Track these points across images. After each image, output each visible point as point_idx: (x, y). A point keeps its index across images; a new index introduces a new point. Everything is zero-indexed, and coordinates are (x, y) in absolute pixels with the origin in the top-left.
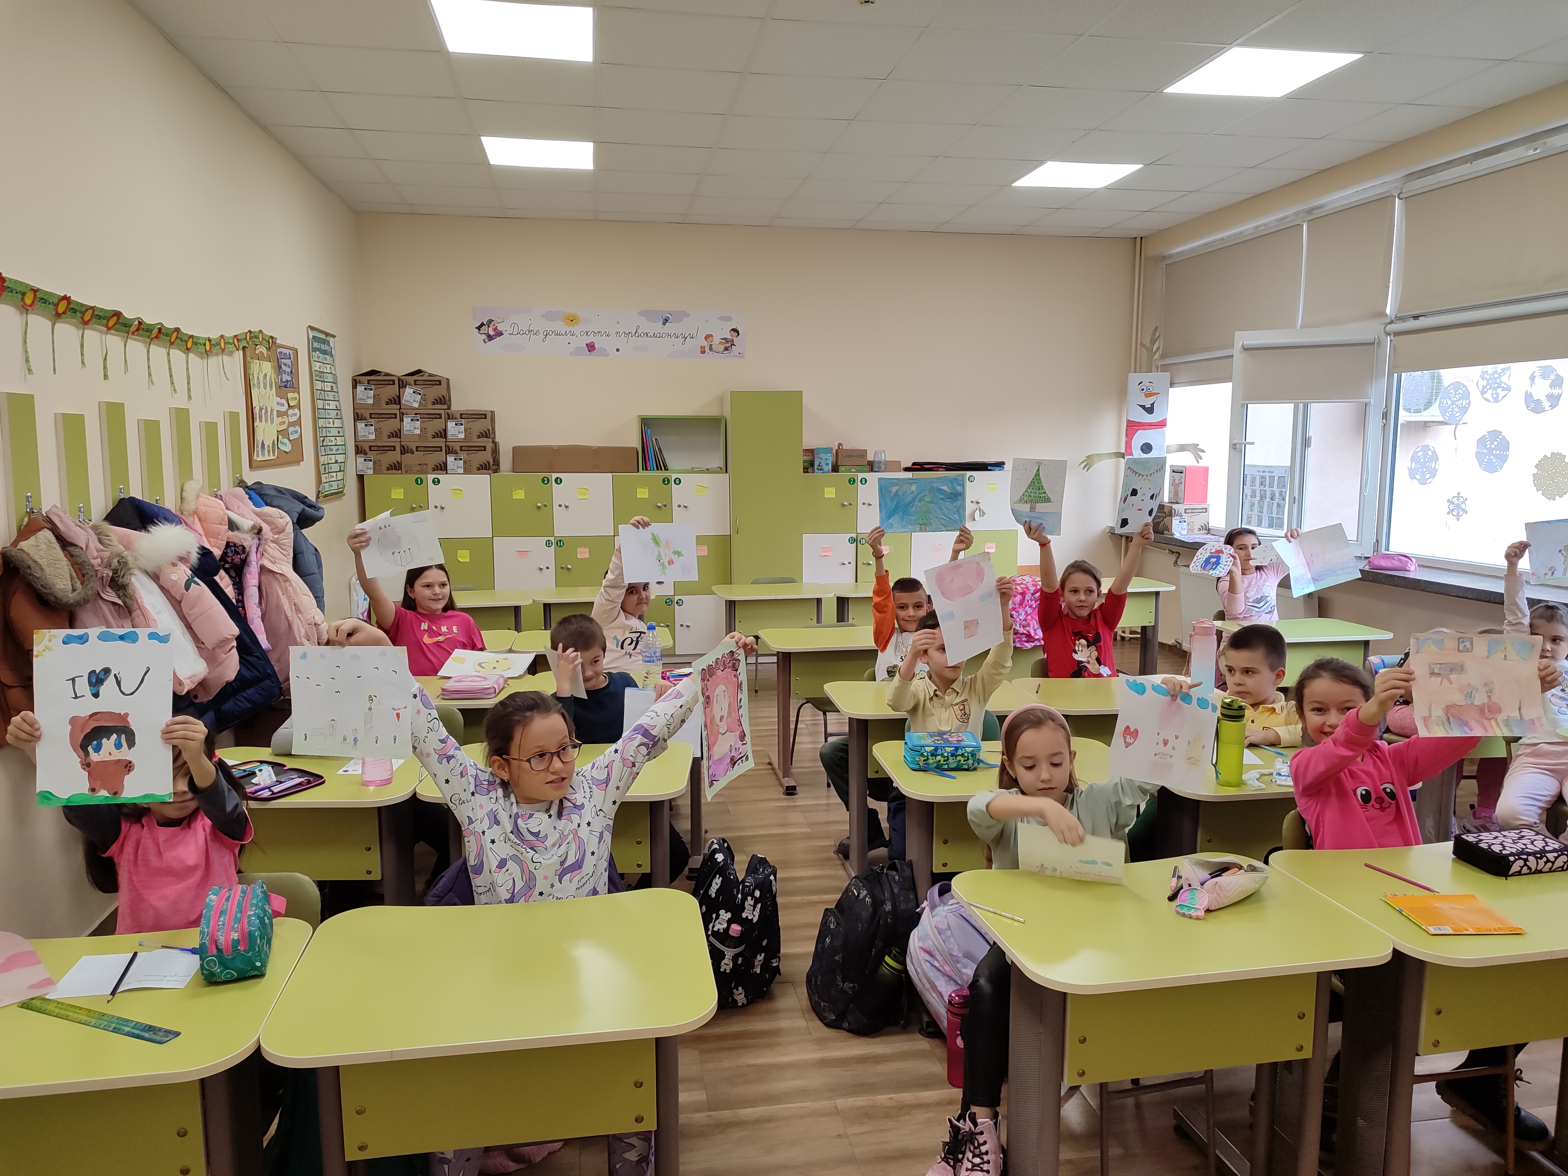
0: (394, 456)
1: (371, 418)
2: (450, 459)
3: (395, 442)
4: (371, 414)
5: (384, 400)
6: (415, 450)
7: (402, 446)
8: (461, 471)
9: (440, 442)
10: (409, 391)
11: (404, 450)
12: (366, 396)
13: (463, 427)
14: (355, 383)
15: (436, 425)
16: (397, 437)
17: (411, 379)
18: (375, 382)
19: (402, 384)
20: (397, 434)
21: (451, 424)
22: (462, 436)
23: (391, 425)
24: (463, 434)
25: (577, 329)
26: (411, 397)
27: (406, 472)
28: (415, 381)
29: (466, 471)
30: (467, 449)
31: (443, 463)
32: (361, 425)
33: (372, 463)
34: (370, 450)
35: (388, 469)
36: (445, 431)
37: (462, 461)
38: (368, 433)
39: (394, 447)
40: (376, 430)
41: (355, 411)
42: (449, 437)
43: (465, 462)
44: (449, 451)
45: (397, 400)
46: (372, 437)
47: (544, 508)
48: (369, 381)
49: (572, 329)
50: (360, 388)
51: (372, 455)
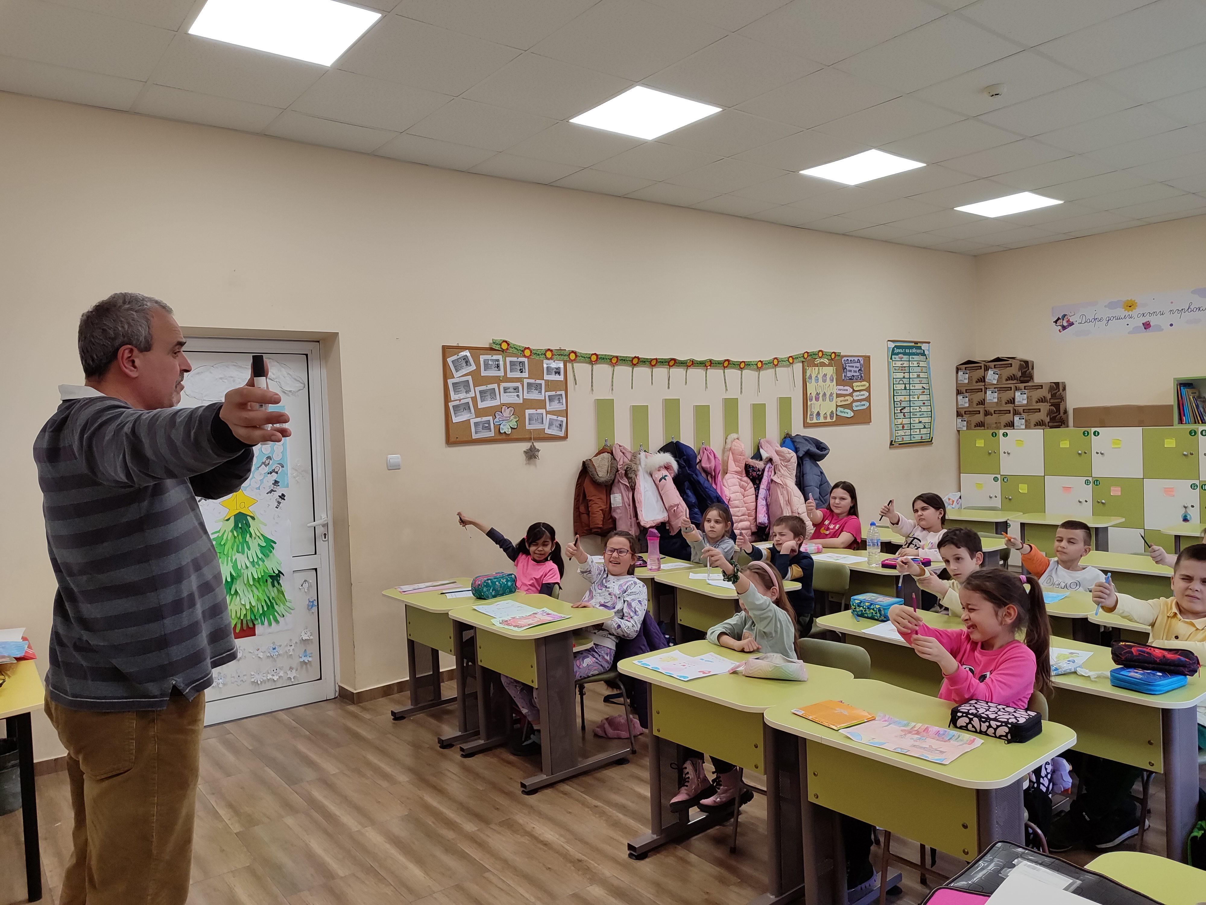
0: (980, 418)
1: (966, 392)
2: (1016, 418)
3: (981, 408)
4: (966, 390)
5: (974, 380)
6: (993, 413)
7: (986, 411)
8: (1023, 427)
9: (1010, 407)
10: (990, 372)
11: (987, 413)
12: (964, 378)
13: (1026, 395)
14: (958, 370)
15: (1008, 395)
16: (982, 404)
17: (992, 364)
18: (969, 369)
19: (987, 369)
20: (982, 402)
21: (1018, 394)
22: (1025, 402)
23: (979, 396)
24: (1026, 401)
25: (1134, 313)
26: (992, 377)
27: (988, 428)
28: (995, 365)
29: (1027, 427)
30: (1027, 411)
31: (1011, 421)
32: (960, 397)
33: (966, 422)
34: (965, 414)
35: (975, 426)
36: (1014, 399)
37: (1024, 420)
38: (964, 402)
39: (979, 411)
40: (969, 400)
41: (958, 388)
42: (1016, 403)
43: (1026, 421)
44: (1016, 413)
45: (983, 380)
46: (967, 405)
47: (1085, 454)
48: (966, 368)
49: (1130, 313)
50: (960, 373)
51: (966, 417)
